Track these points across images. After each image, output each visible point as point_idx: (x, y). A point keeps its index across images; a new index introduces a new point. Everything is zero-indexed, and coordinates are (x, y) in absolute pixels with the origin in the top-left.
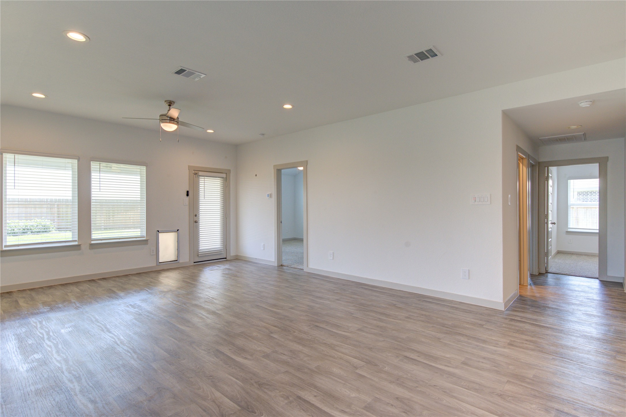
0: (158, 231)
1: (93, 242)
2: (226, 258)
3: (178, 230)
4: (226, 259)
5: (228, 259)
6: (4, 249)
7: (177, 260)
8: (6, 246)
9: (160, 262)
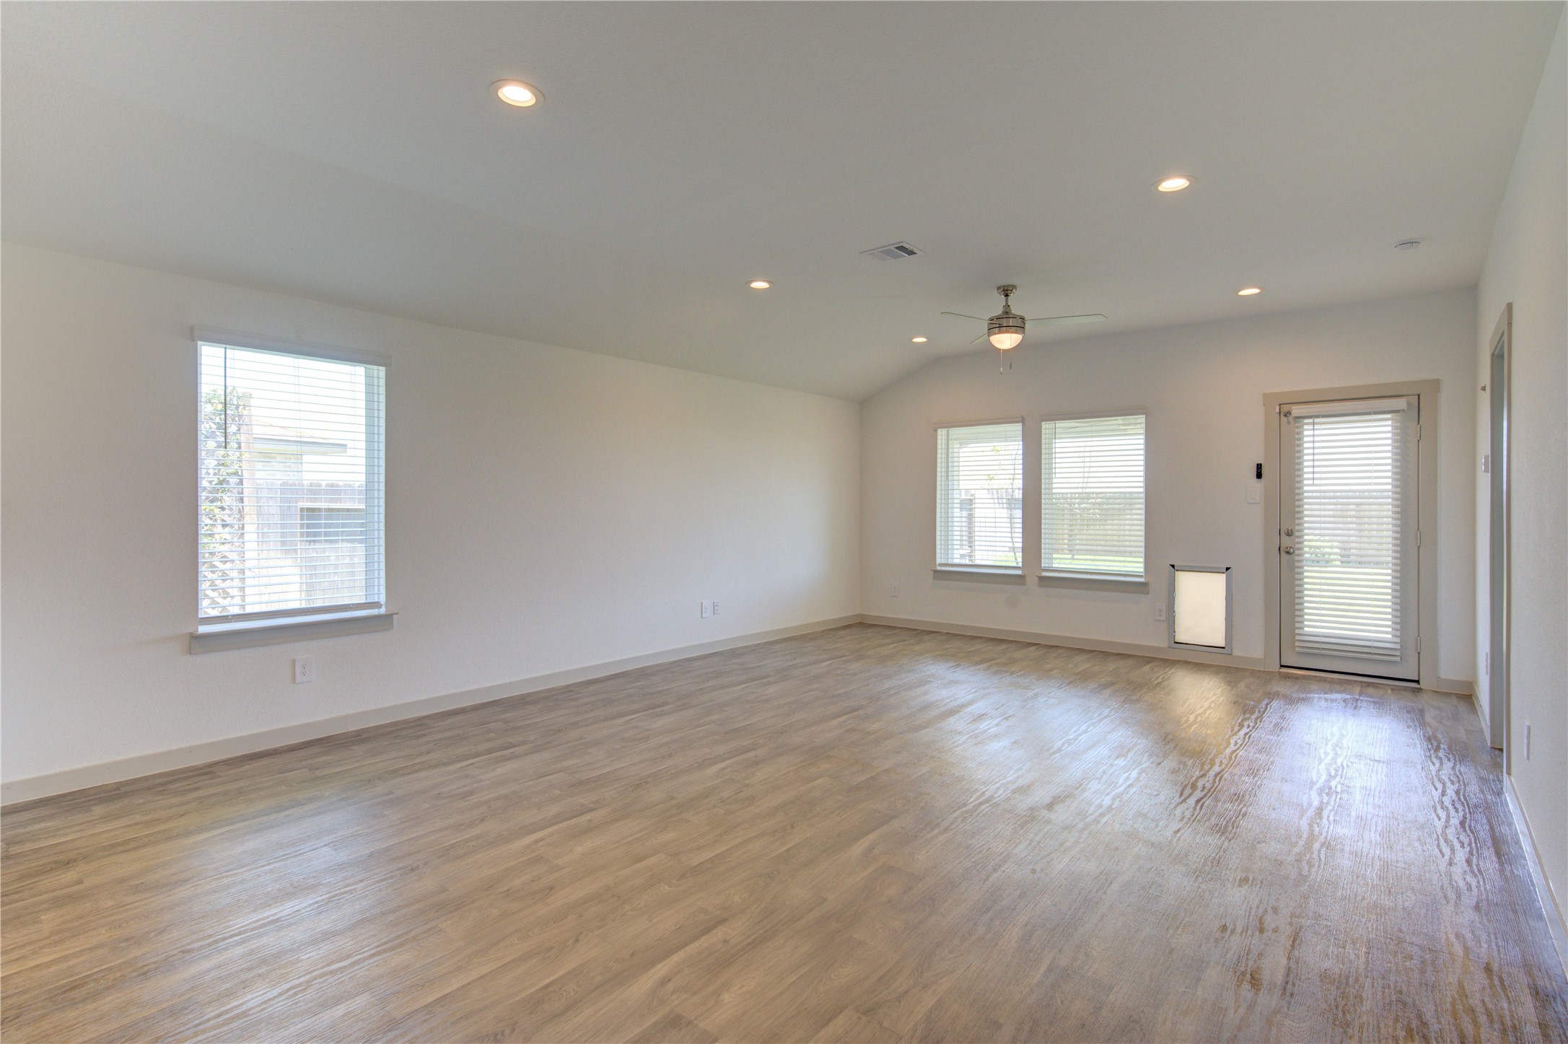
0: (1173, 566)
1: (1045, 574)
2: (1417, 682)
3: (1228, 569)
4: (1418, 686)
5: (1423, 685)
6: (939, 568)
7: (1224, 648)
8: (941, 565)
9: (1177, 641)
